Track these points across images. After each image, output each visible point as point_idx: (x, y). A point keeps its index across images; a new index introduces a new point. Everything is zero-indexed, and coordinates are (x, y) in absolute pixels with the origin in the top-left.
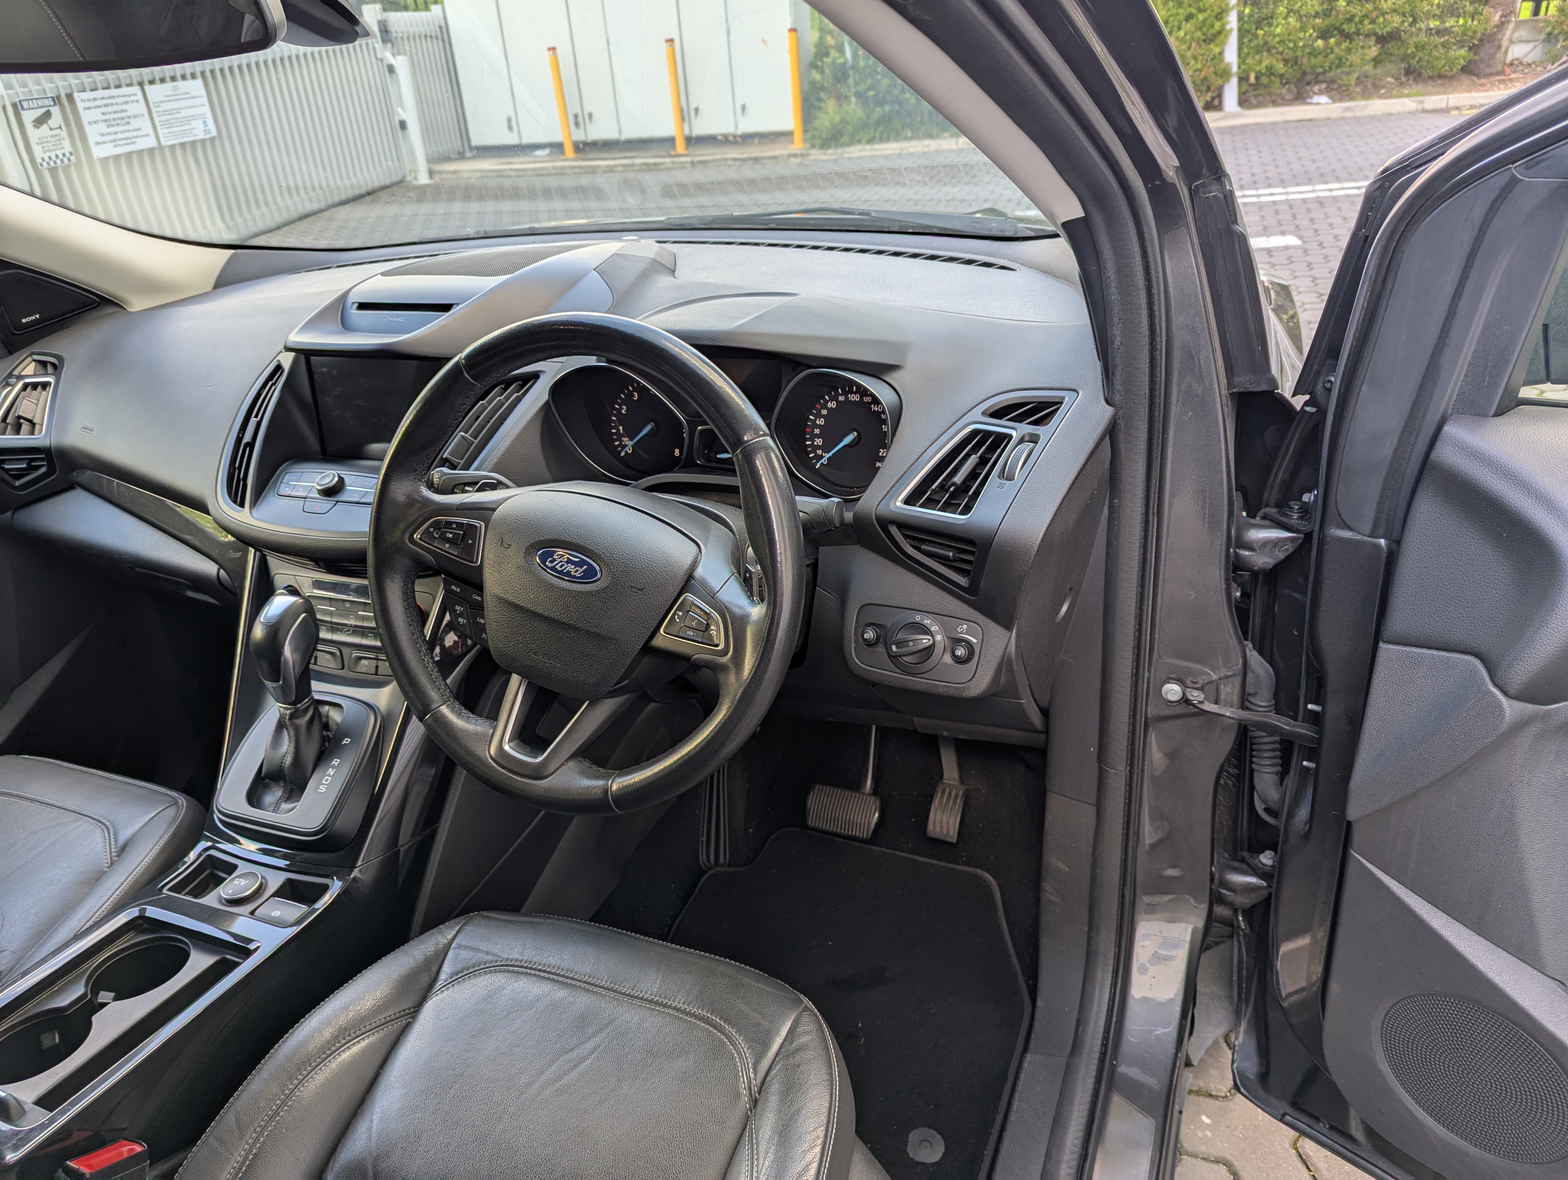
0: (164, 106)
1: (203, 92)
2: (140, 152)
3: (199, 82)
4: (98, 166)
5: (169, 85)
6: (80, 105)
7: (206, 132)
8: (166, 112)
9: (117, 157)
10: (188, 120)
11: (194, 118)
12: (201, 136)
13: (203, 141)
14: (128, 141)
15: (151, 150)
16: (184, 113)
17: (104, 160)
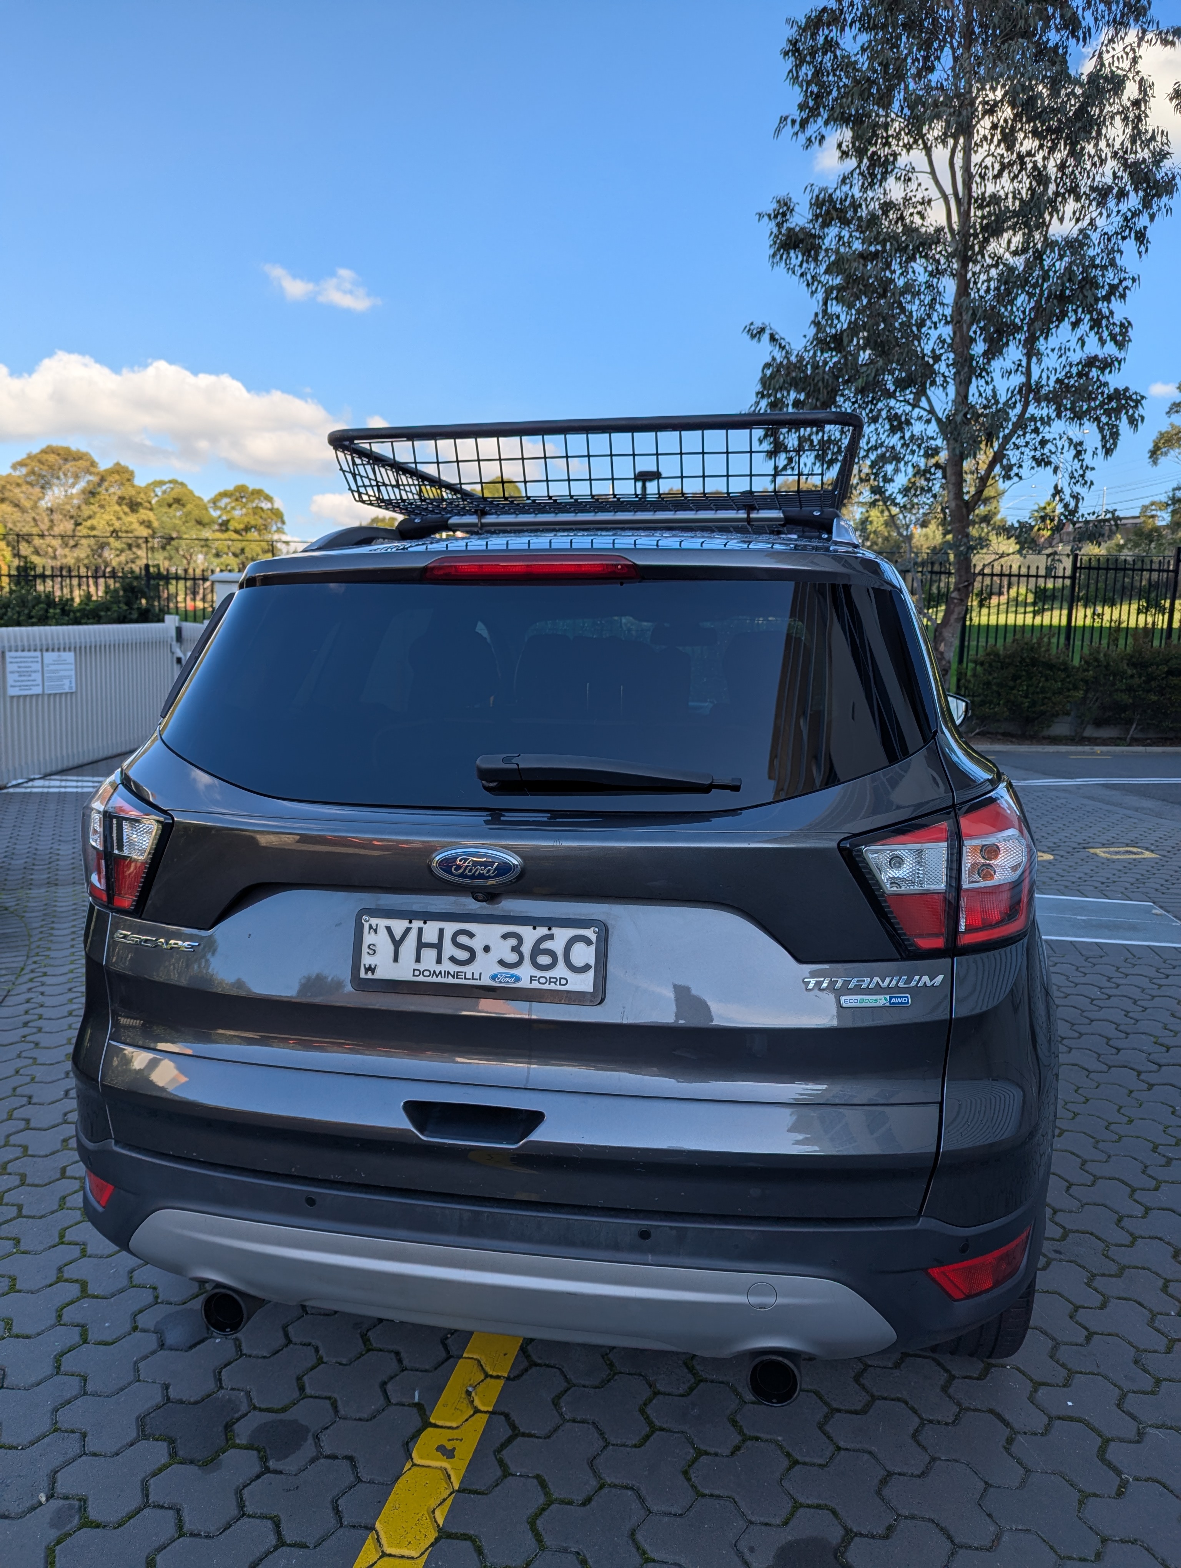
0: (52, 667)
1: (73, 661)
2: (32, 696)
3: (72, 654)
4: (8, 699)
5: (56, 654)
6: (8, 660)
7: (71, 688)
8: (53, 671)
9: (19, 697)
10: (61, 678)
11: (65, 677)
12: (67, 690)
13: (66, 693)
14: (28, 688)
15: (38, 695)
16: (62, 673)
17: (12, 697)
